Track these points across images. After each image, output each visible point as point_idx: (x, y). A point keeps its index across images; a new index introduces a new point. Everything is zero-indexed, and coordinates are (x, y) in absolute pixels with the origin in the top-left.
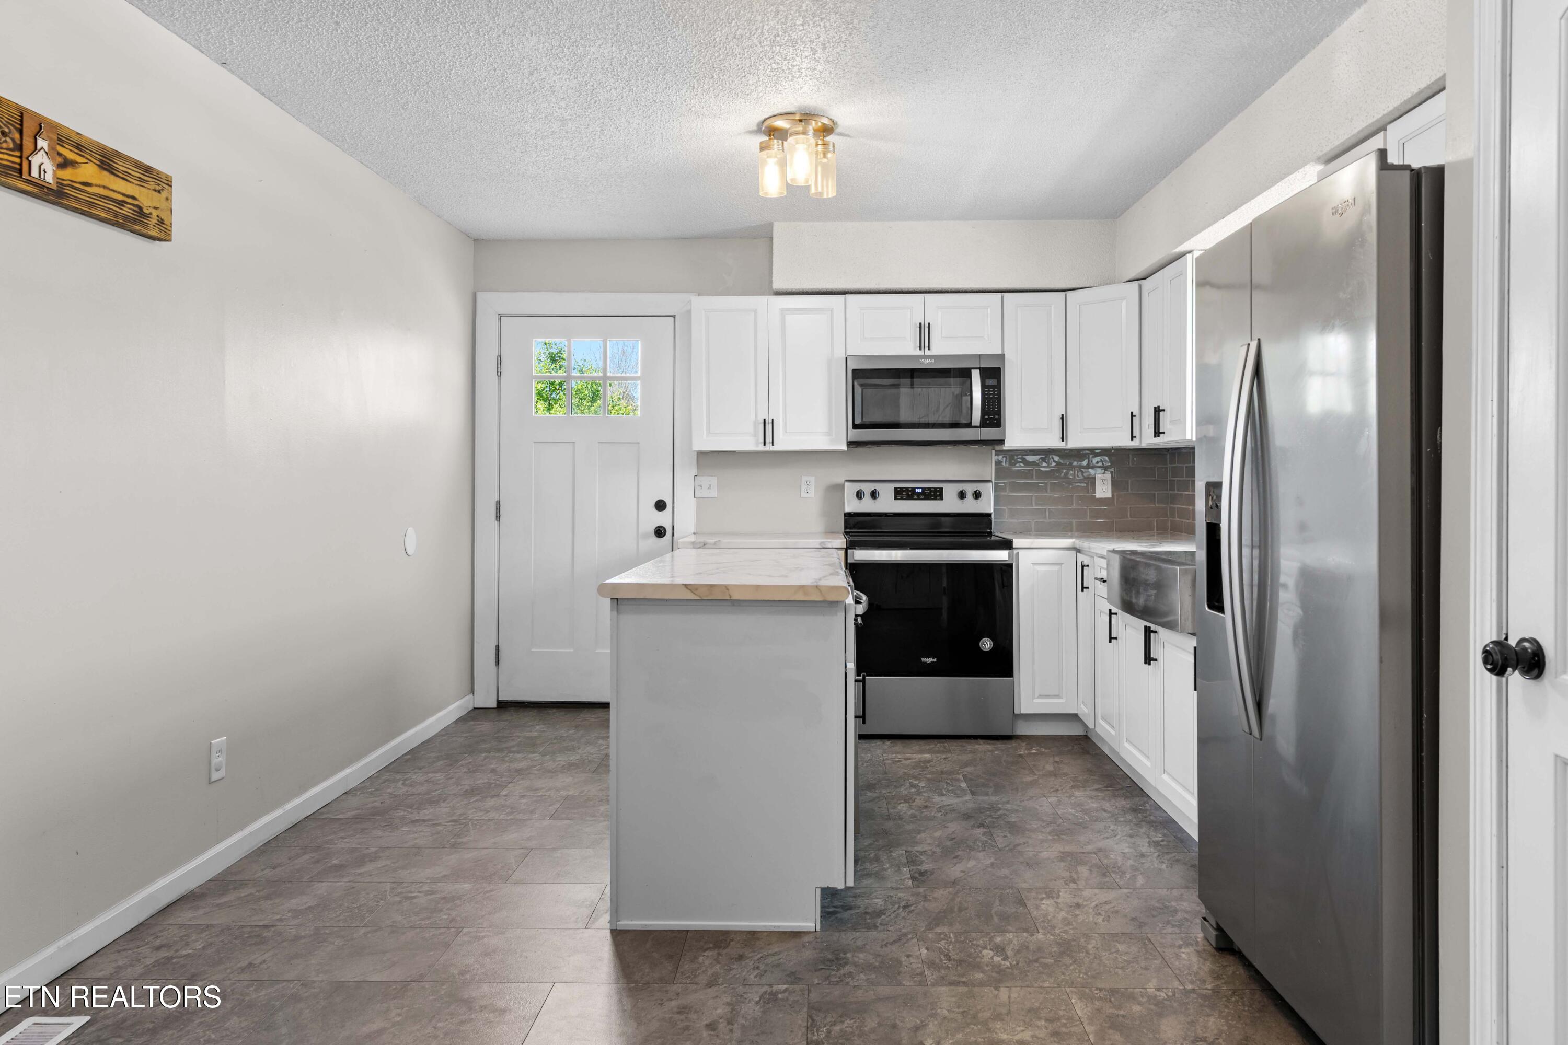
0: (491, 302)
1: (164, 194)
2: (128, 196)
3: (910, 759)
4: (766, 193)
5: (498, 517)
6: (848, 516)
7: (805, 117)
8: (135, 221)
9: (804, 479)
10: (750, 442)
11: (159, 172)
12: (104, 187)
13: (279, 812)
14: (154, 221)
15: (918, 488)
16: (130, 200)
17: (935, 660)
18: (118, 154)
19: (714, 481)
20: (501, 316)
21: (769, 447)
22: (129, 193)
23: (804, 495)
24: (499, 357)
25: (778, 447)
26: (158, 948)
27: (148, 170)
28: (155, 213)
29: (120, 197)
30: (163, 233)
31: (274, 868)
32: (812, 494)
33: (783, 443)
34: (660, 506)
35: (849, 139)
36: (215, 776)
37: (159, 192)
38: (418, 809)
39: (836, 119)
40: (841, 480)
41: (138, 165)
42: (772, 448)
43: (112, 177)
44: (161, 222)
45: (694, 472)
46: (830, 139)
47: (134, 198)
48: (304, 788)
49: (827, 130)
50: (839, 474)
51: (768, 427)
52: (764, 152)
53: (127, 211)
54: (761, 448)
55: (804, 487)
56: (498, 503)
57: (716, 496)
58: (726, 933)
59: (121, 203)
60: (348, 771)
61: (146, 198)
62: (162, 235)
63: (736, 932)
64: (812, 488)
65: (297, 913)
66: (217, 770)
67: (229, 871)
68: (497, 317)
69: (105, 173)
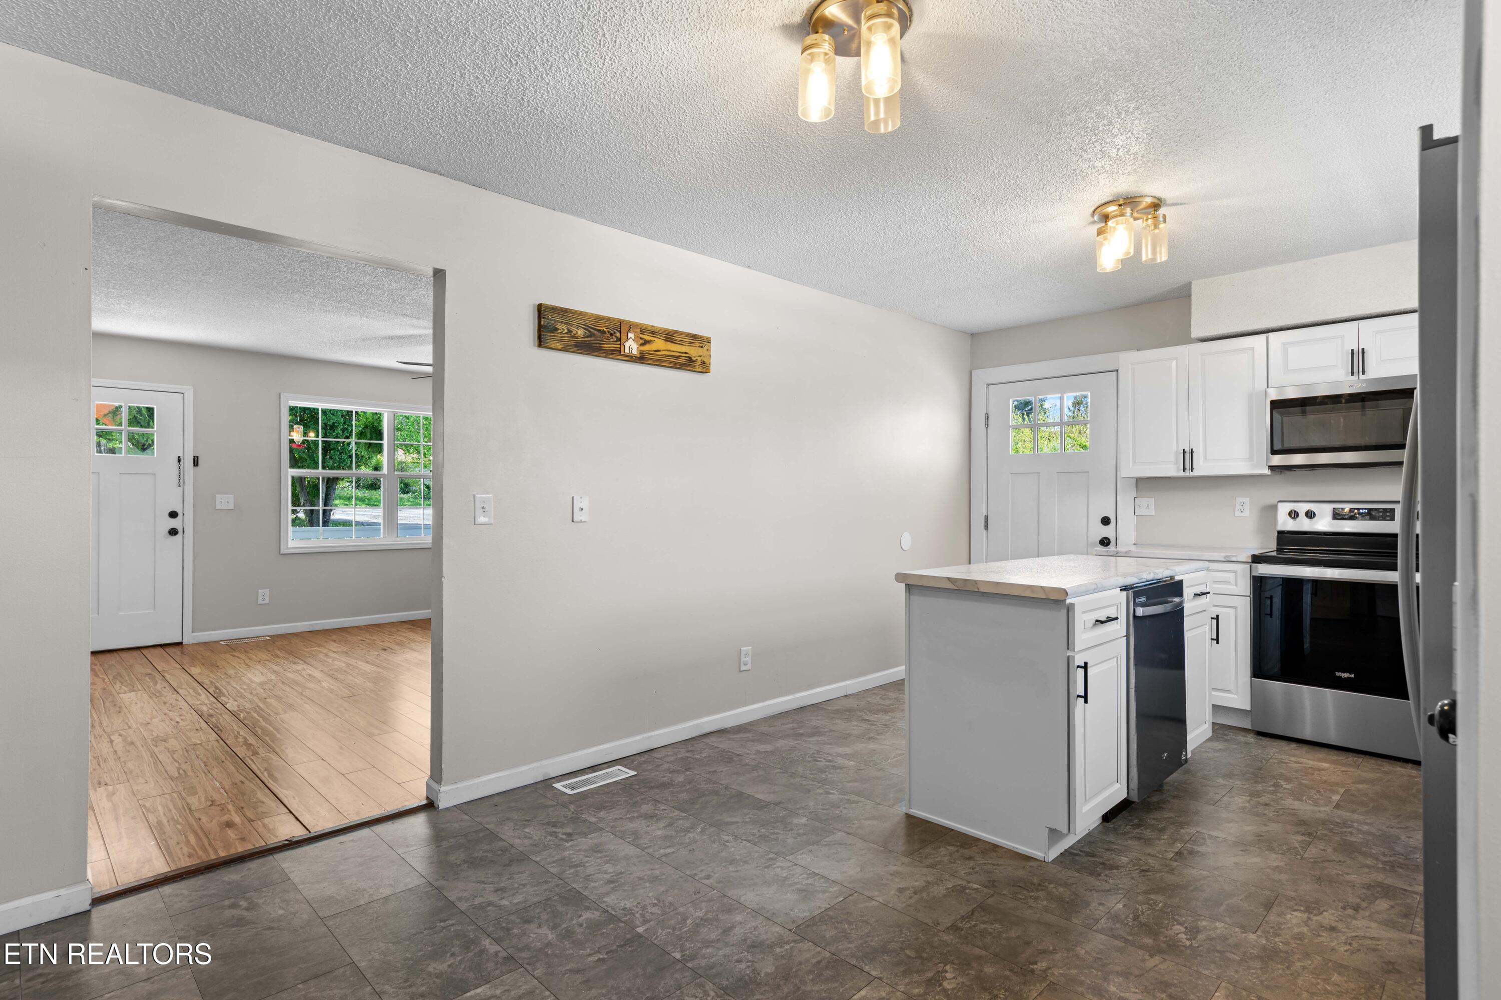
0: (982, 376)
1: (705, 348)
2: (682, 353)
3: (1301, 763)
4: (1104, 269)
5: (986, 527)
6: (1280, 533)
7: (1129, 201)
8: (686, 365)
9: (1239, 500)
10: (1173, 470)
11: (702, 337)
12: (668, 351)
13: (791, 697)
14: (699, 363)
15: (1362, 509)
16: (684, 355)
17: (1352, 676)
18: (677, 332)
19: (1152, 501)
20: (988, 385)
21: (1188, 473)
22: (684, 351)
23: (1238, 513)
24: (987, 414)
25: (1196, 473)
26: (688, 751)
27: (695, 337)
28: (699, 359)
29: (678, 354)
30: (705, 368)
31: (770, 727)
32: (1246, 513)
33: (1202, 468)
34: (1106, 521)
35: (1183, 206)
36: (743, 668)
37: (702, 347)
38: (874, 714)
39: (1157, 195)
40: (1274, 501)
41: (689, 335)
42: (1192, 474)
43: (673, 344)
44: (704, 363)
45: (1134, 494)
46: (1162, 211)
47: (686, 353)
48: (810, 686)
49: (1156, 205)
50: (1269, 495)
51: (1188, 457)
52: (1101, 236)
53: (682, 360)
54: (1182, 474)
55: (1238, 507)
56: (986, 517)
57: (1154, 514)
58: (978, 840)
59: (678, 357)
60: (848, 682)
61: (694, 352)
62: (704, 370)
63: (984, 841)
64: (1247, 508)
65: (758, 752)
66: (745, 665)
67: (750, 724)
68: (986, 386)
69: (669, 343)
